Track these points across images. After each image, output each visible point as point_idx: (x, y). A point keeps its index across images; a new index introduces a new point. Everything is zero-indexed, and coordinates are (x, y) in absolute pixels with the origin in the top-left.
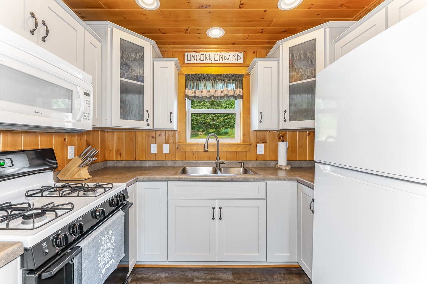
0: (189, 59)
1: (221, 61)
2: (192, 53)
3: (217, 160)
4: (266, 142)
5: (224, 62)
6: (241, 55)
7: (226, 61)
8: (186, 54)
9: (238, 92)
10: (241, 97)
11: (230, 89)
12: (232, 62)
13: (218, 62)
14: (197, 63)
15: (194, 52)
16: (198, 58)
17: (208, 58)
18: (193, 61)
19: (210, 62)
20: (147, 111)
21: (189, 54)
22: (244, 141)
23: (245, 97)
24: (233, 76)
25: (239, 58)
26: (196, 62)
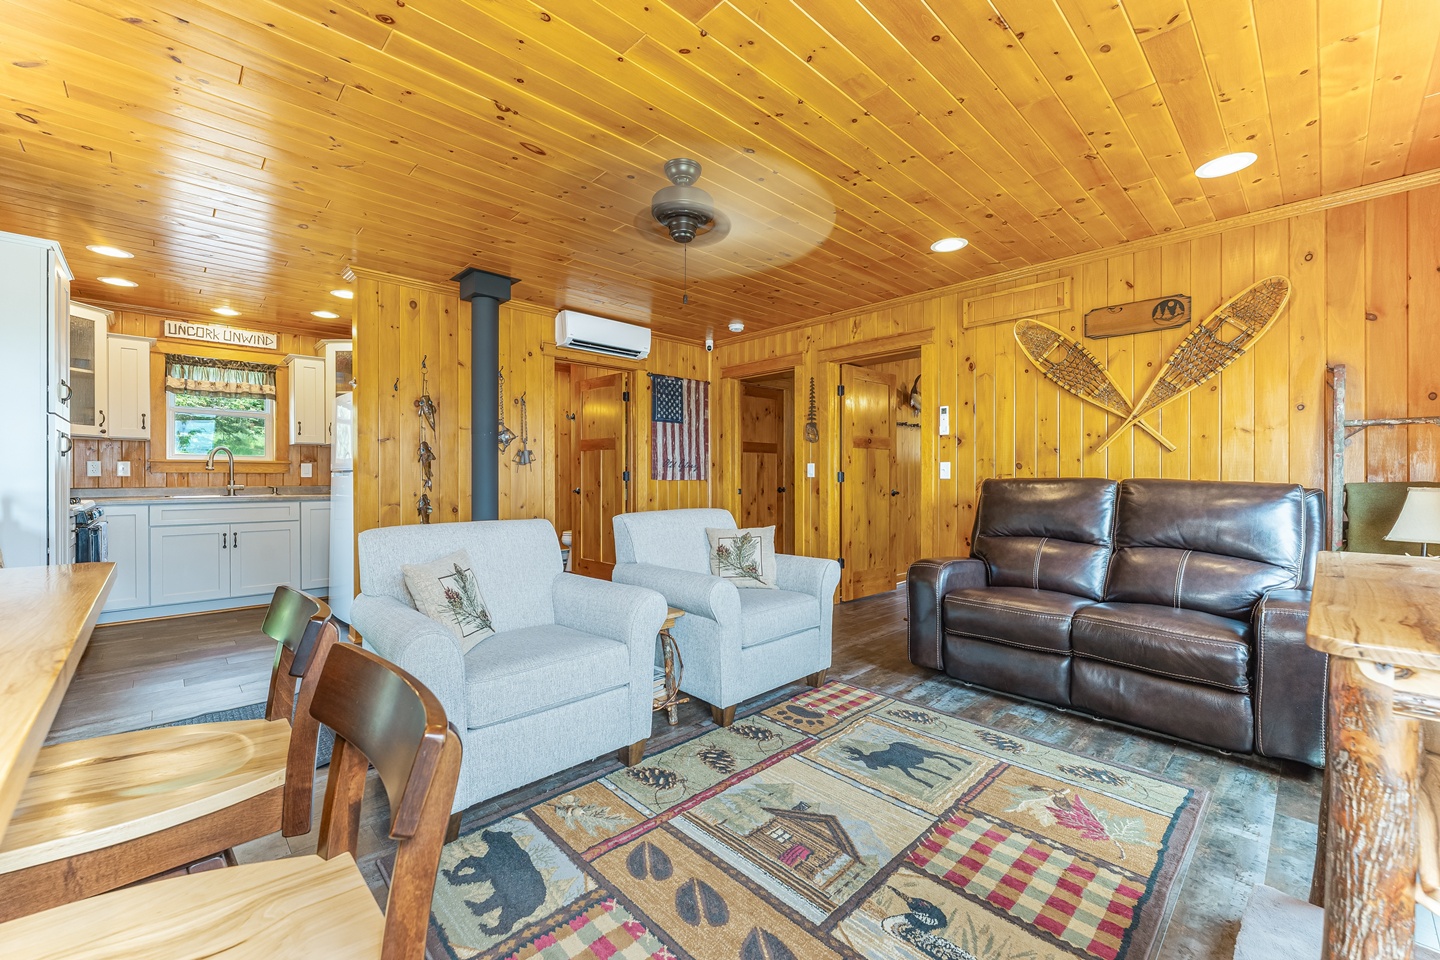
0: (173, 331)
1: (237, 342)
2: (178, 323)
3: (229, 483)
4: (315, 461)
5: (242, 343)
6: (273, 337)
7: (246, 343)
8: (167, 322)
9: (268, 389)
10: (274, 397)
11: (254, 381)
12: (256, 345)
13: (232, 342)
14: (188, 339)
15: (184, 321)
16: (191, 331)
17: (212, 335)
18: (182, 335)
19: (216, 340)
20: (101, 412)
21: (173, 323)
22: (277, 459)
23: (279, 397)
24: (258, 365)
25: (269, 341)
26: (186, 336)
